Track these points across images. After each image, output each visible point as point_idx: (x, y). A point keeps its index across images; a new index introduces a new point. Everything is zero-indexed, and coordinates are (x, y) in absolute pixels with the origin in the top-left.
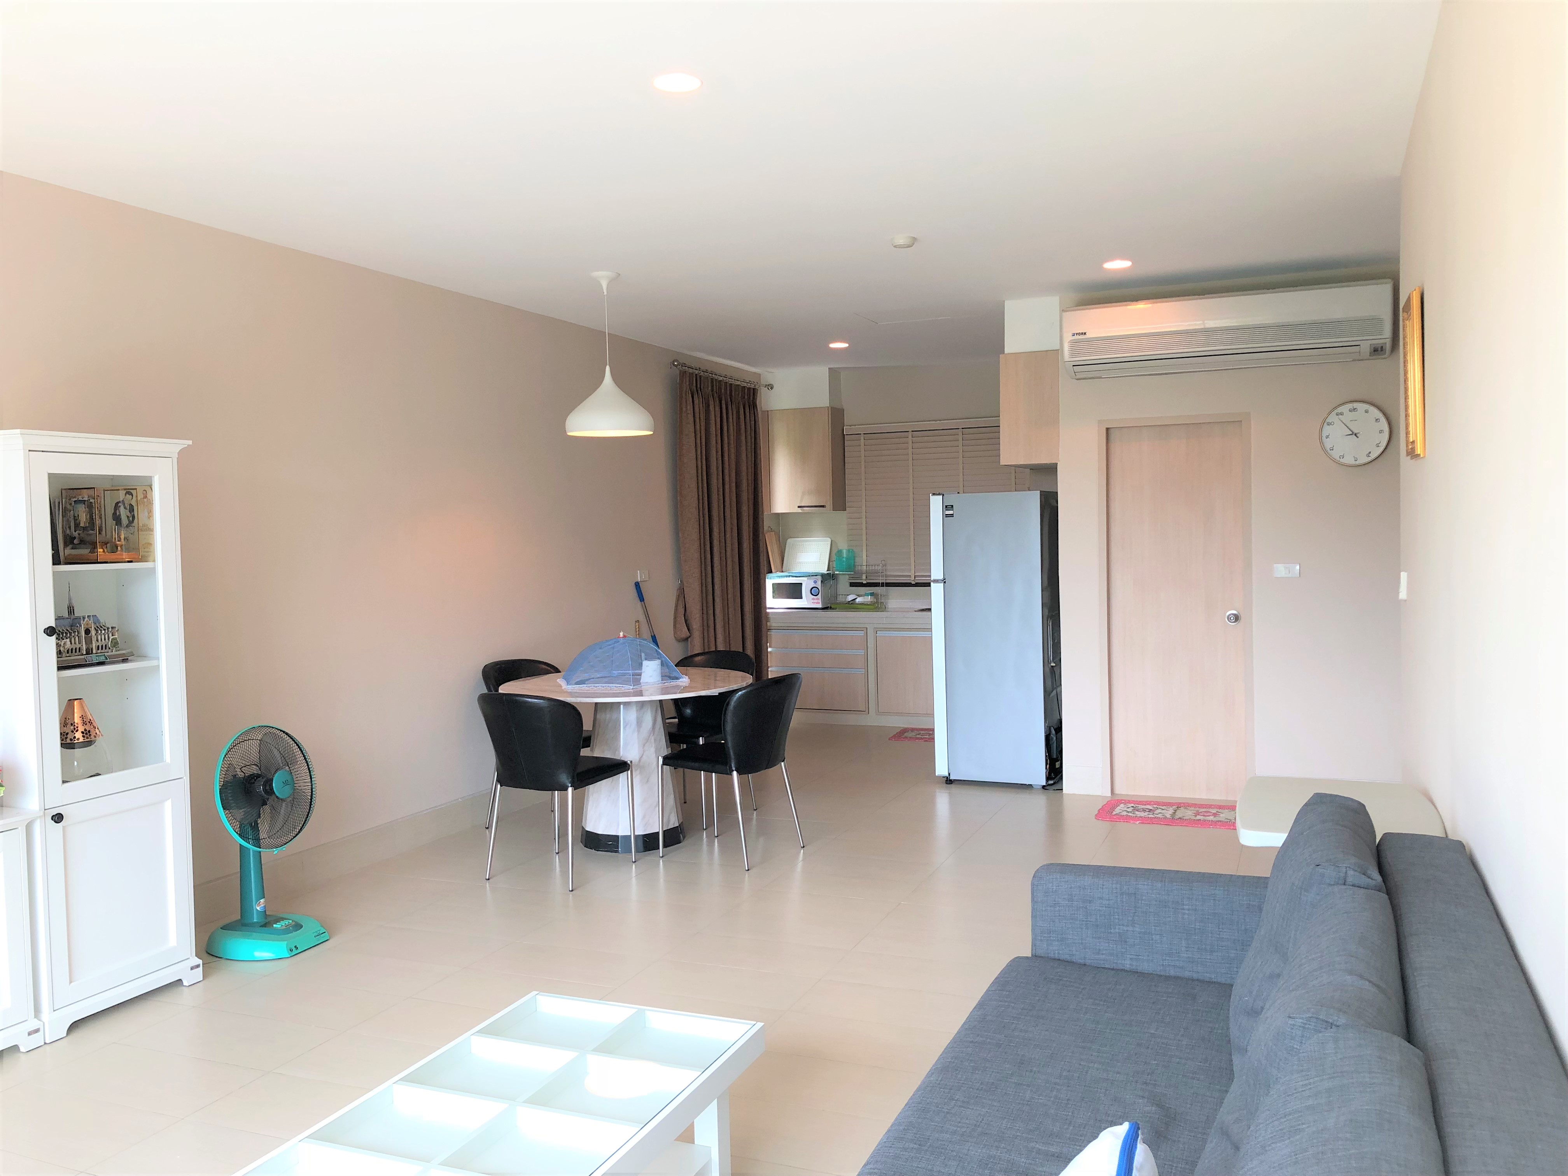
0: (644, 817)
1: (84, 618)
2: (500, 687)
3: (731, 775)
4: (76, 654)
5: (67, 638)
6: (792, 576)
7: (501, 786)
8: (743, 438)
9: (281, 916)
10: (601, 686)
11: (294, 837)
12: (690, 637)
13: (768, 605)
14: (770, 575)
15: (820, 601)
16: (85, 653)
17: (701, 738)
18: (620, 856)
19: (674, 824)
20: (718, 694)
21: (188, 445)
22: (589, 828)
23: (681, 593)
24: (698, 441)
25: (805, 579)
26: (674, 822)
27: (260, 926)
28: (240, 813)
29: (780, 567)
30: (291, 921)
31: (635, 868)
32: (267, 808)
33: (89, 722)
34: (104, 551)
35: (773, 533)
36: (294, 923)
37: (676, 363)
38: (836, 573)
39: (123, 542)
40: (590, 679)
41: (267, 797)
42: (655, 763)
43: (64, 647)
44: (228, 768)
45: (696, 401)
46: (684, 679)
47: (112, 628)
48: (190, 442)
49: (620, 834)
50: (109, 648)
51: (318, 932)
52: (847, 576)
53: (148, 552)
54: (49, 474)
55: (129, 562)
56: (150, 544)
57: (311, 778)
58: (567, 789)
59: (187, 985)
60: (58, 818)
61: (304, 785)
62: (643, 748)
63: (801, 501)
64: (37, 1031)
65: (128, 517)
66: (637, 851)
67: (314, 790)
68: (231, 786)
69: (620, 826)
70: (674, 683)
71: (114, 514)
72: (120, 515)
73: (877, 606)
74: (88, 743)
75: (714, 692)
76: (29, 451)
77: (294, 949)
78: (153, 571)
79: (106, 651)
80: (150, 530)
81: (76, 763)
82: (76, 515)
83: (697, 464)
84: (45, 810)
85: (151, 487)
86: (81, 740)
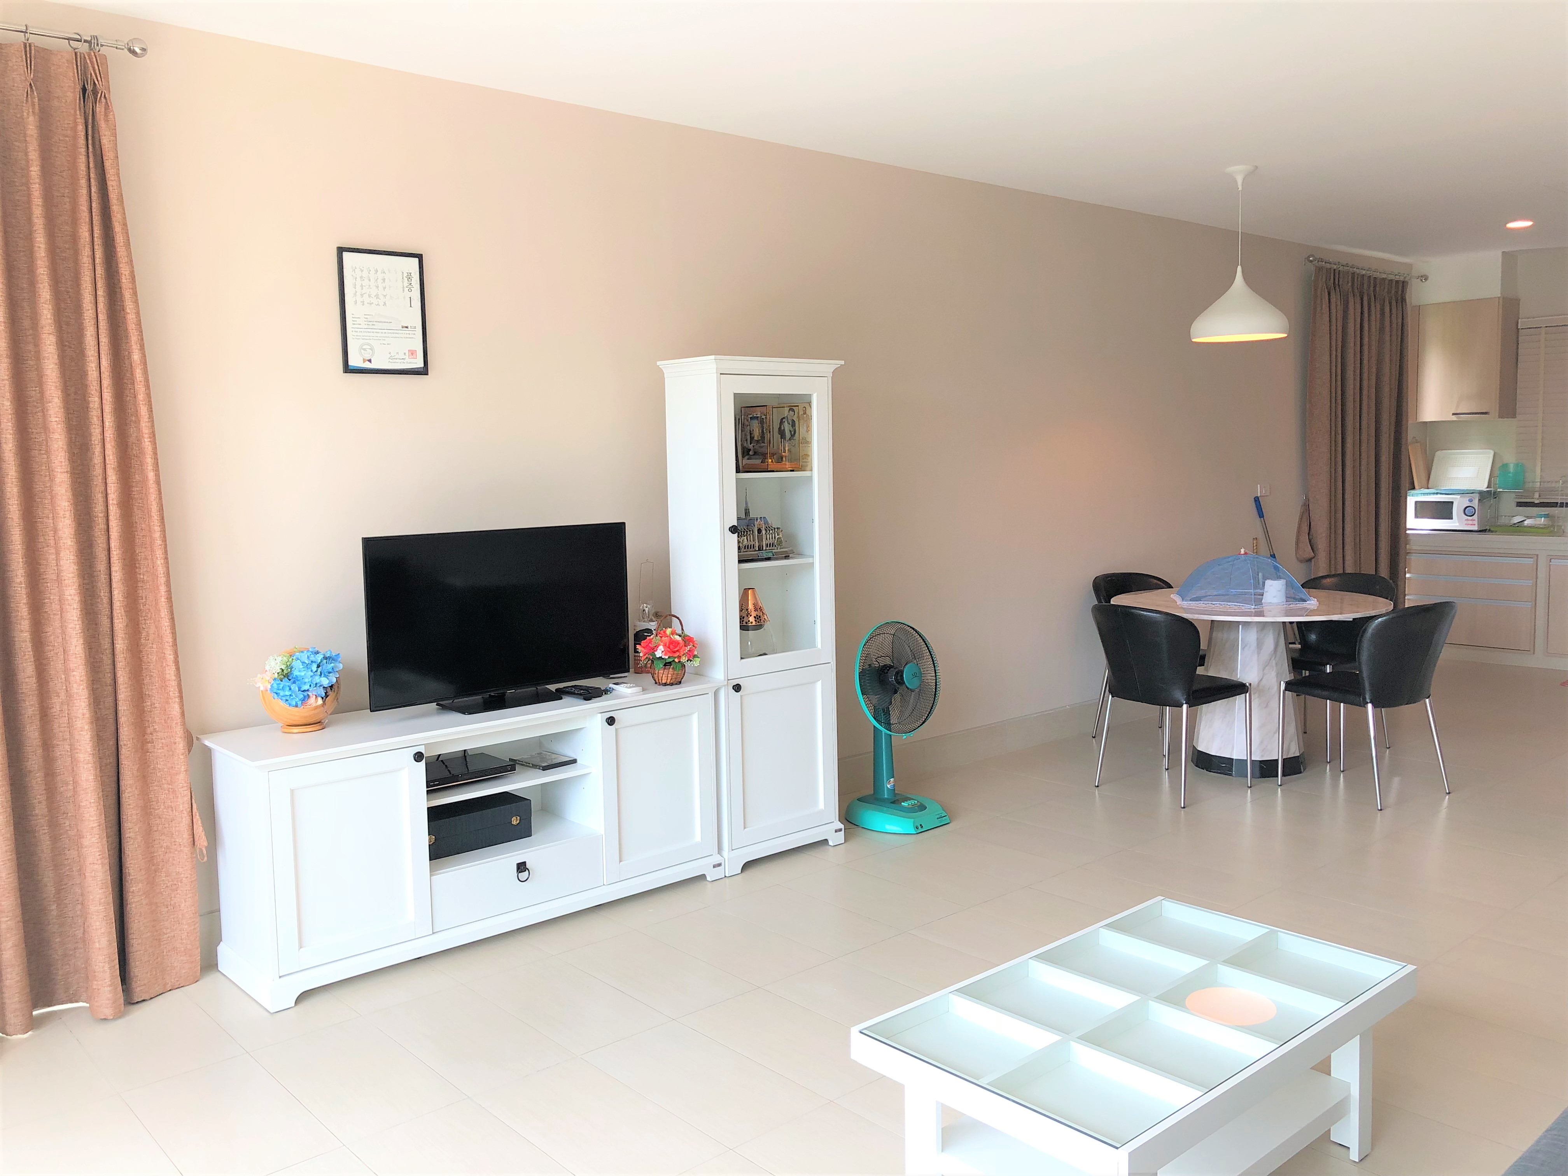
0: (1262, 742)
1: (757, 519)
2: (1111, 600)
3: (1365, 707)
4: (751, 550)
5: (744, 536)
6: (1441, 494)
7: (1113, 697)
8: (1387, 338)
9: (909, 796)
10: (1219, 604)
11: (921, 725)
12: (1314, 557)
13: (1408, 526)
14: (1413, 492)
15: (1476, 522)
16: (757, 550)
17: (1328, 666)
18: (1234, 779)
19: (1294, 754)
20: (1352, 620)
21: (841, 365)
22: (1201, 748)
23: (1306, 508)
24: (1334, 343)
25: (1458, 497)
26: (1294, 751)
27: (891, 803)
28: (875, 699)
29: (1426, 483)
30: (916, 802)
31: (1251, 793)
32: (897, 696)
33: (760, 609)
34: (772, 462)
35: (1419, 444)
36: (919, 804)
37: (1311, 259)
38: (1498, 490)
39: (787, 453)
40: (1207, 596)
41: (899, 686)
42: (1276, 688)
43: (742, 543)
44: (866, 657)
45: (1333, 300)
46: (1313, 602)
47: (777, 528)
48: (842, 362)
49: (1234, 757)
50: (775, 546)
51: (940, 815)
52: (1513, 495)
53: (806, 462)
54: (735, 394)
55: (791, 471)
56: (807, 455)
57: (935, 673)
58: (1183, 705)
59: (832, 845)
60: (737, 688)
61: (930, 677)
62: (1263, 671)
63: (1458, 406)
64: (719, 865)
65: (790, 431)
66: (1252, 776)
67: (938, 683)
68: (869, 674)
69: (1235, 749)
70: (1301, 605)
71: (780, 428)
72: (784, 430)
73: (1551, 530)
74: (759, 627)
75: (1348, 617)
76: (721, 374)
77: (920, 827)
78: (810, 478)
79: (773, 548)
80: (807, 442)
81: (749, 643)
82: (752, 430)
83: (1331, 369)
84: (728, 680)
85: (810, 403)
86: (754, 623)
